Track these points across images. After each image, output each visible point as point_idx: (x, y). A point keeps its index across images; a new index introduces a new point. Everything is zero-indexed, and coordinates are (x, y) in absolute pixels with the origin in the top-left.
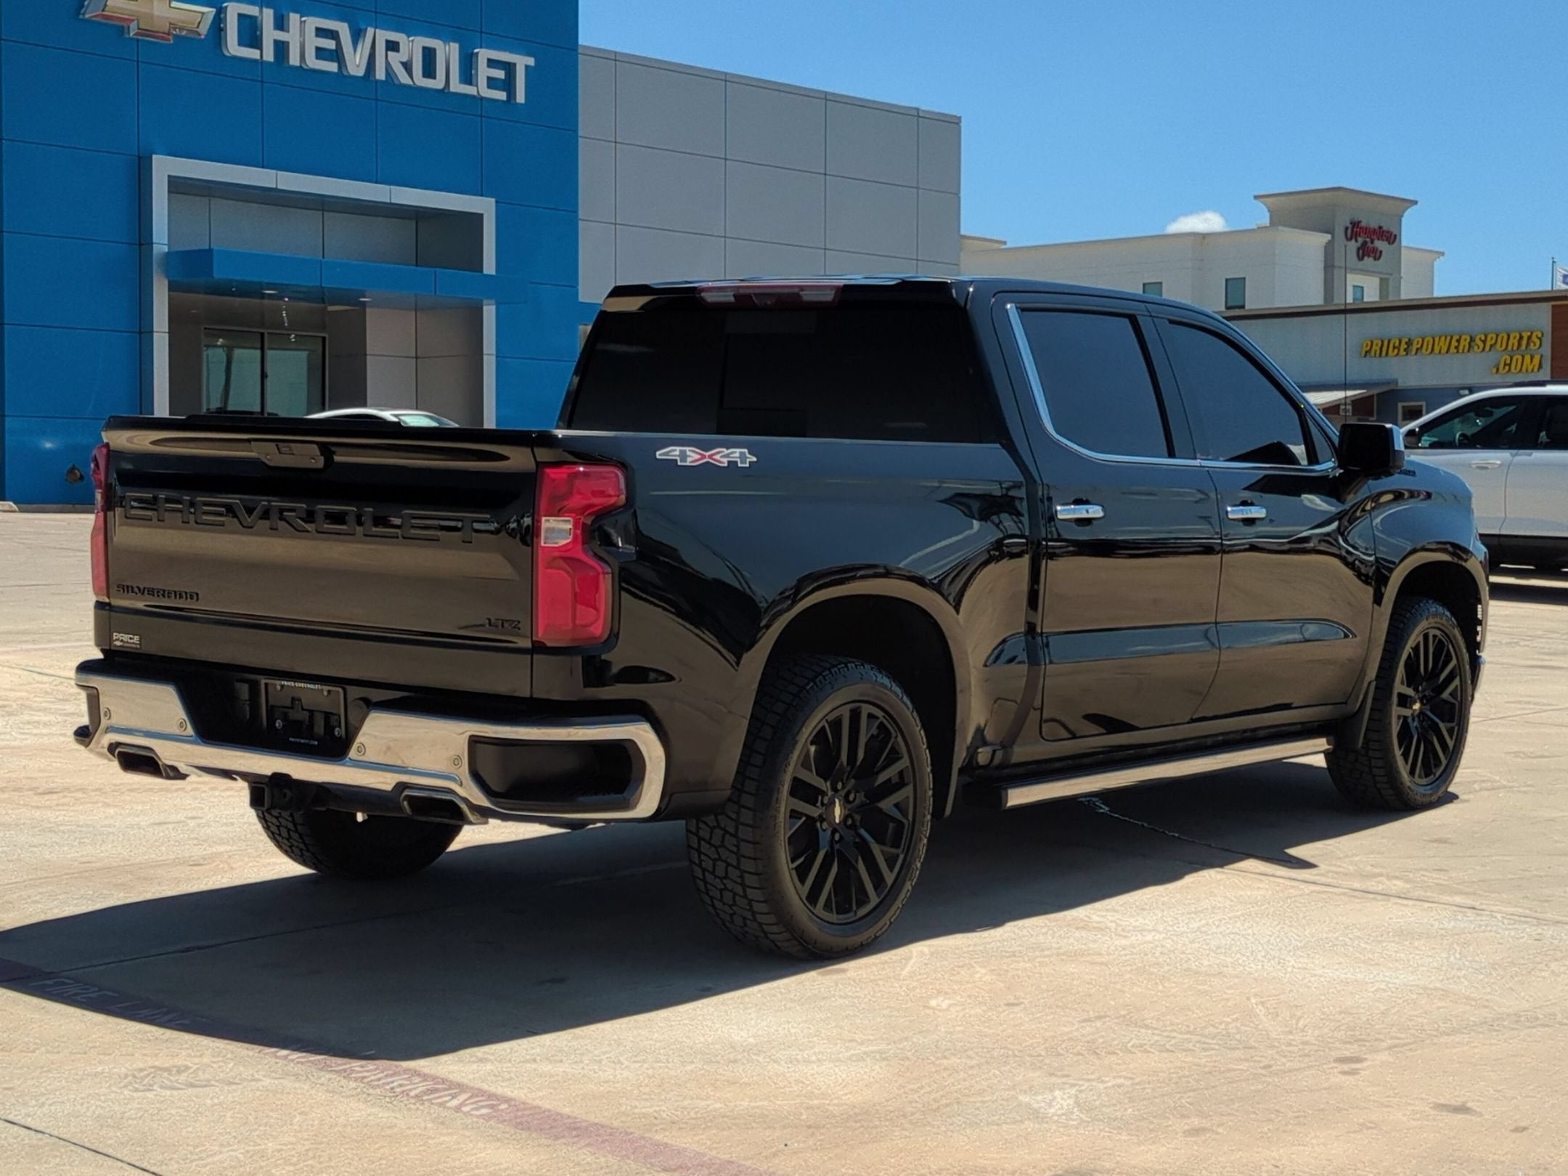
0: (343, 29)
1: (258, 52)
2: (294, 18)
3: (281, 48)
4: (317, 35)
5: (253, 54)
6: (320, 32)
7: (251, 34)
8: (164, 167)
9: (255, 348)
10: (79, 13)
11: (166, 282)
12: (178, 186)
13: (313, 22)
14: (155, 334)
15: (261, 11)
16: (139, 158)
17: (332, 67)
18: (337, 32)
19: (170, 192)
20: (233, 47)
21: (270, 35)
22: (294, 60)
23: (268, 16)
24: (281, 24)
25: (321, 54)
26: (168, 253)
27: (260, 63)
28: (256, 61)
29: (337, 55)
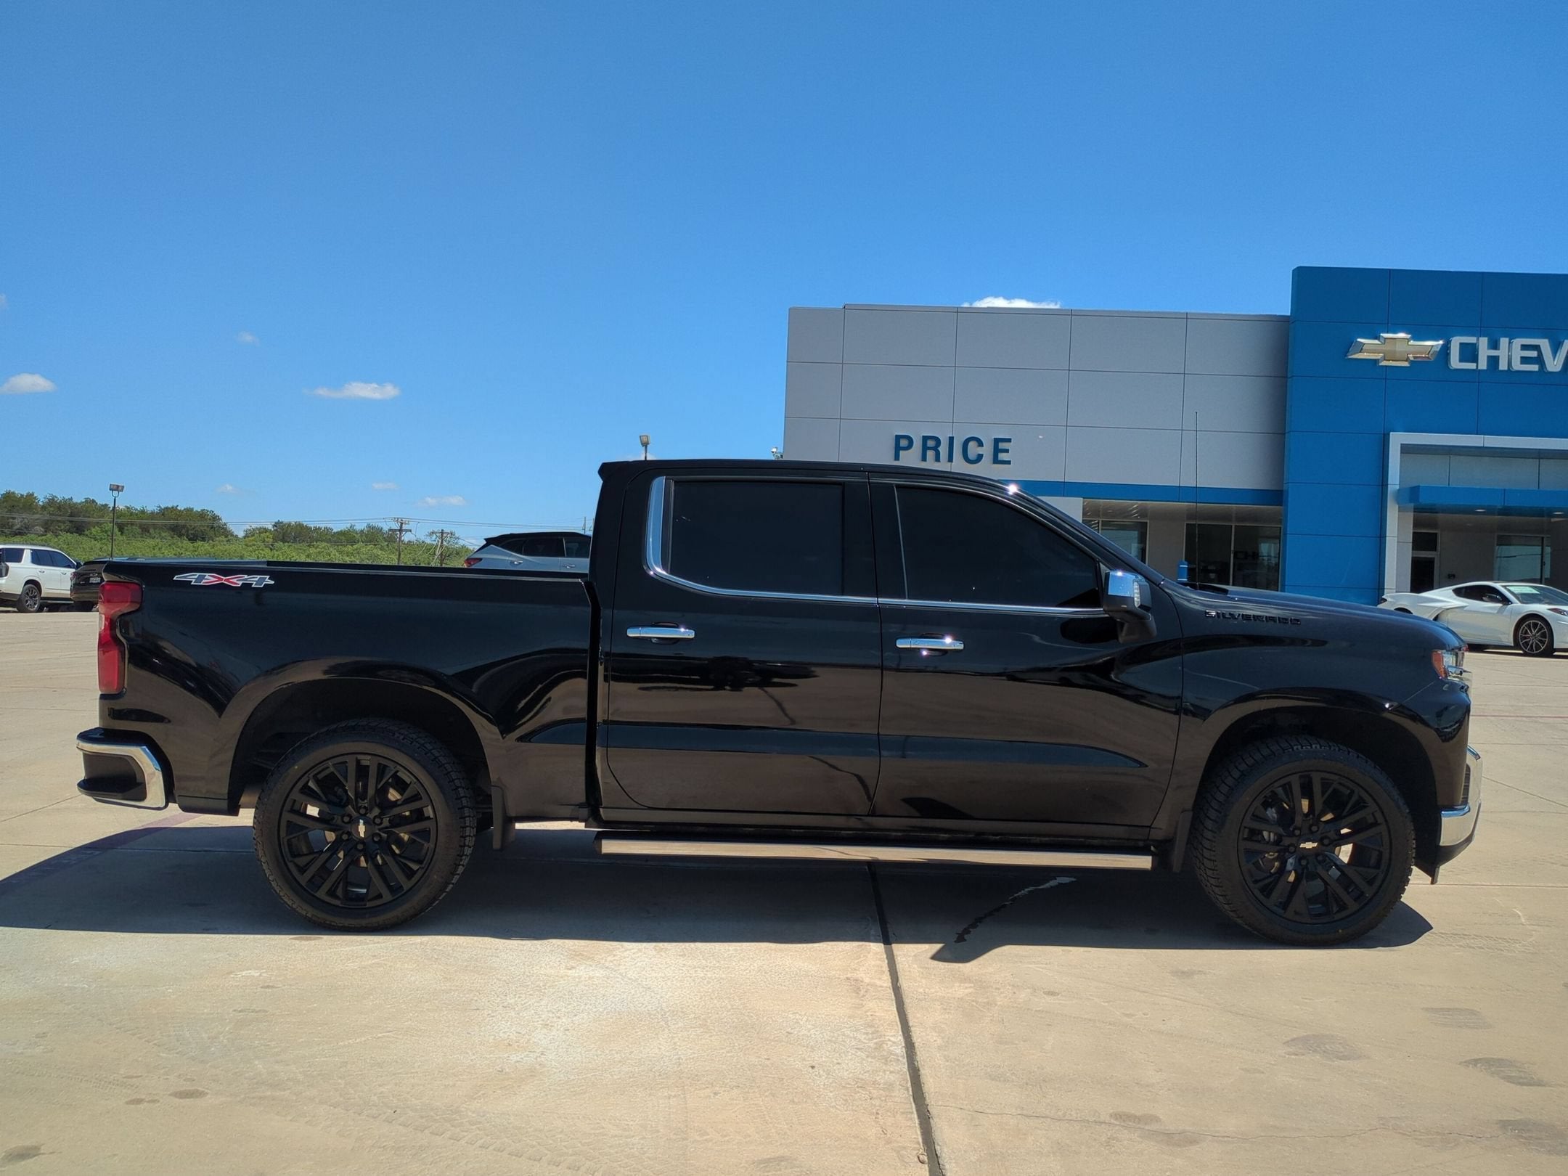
0: (1545, 344)
1: (1475, 364)
2: (1504, 342)
3: (1494, 361)
4: (1522, 349)
5: (1472, 366)
6: (1524, 347)
7: (1469, 353)
8: (1398, 439)
9: (1539, 546)
10: (1346, 356)
11: (1397, 506)
12: (1406, 449)
13: (1518, 342)
14: (1387, 538)
15: (1478, 340)
16: (1384, 434)
17: (1535, 368)
18: (1539, 346)
19: (1401, 453)
20: (1455, 363)
21: (1484, 352)
22: (1503, 366)
23: (1483, 342)
24: (1494, 345)
25: (1525, 360)
26: (1399, 490)
27: (1477, 371)
28: (1473, 370)
29: (1539, 360)
